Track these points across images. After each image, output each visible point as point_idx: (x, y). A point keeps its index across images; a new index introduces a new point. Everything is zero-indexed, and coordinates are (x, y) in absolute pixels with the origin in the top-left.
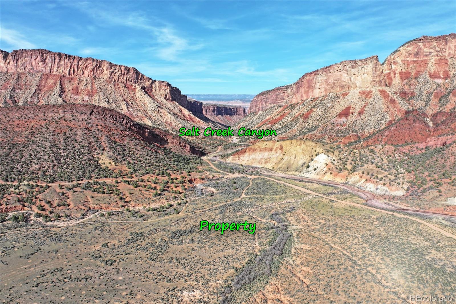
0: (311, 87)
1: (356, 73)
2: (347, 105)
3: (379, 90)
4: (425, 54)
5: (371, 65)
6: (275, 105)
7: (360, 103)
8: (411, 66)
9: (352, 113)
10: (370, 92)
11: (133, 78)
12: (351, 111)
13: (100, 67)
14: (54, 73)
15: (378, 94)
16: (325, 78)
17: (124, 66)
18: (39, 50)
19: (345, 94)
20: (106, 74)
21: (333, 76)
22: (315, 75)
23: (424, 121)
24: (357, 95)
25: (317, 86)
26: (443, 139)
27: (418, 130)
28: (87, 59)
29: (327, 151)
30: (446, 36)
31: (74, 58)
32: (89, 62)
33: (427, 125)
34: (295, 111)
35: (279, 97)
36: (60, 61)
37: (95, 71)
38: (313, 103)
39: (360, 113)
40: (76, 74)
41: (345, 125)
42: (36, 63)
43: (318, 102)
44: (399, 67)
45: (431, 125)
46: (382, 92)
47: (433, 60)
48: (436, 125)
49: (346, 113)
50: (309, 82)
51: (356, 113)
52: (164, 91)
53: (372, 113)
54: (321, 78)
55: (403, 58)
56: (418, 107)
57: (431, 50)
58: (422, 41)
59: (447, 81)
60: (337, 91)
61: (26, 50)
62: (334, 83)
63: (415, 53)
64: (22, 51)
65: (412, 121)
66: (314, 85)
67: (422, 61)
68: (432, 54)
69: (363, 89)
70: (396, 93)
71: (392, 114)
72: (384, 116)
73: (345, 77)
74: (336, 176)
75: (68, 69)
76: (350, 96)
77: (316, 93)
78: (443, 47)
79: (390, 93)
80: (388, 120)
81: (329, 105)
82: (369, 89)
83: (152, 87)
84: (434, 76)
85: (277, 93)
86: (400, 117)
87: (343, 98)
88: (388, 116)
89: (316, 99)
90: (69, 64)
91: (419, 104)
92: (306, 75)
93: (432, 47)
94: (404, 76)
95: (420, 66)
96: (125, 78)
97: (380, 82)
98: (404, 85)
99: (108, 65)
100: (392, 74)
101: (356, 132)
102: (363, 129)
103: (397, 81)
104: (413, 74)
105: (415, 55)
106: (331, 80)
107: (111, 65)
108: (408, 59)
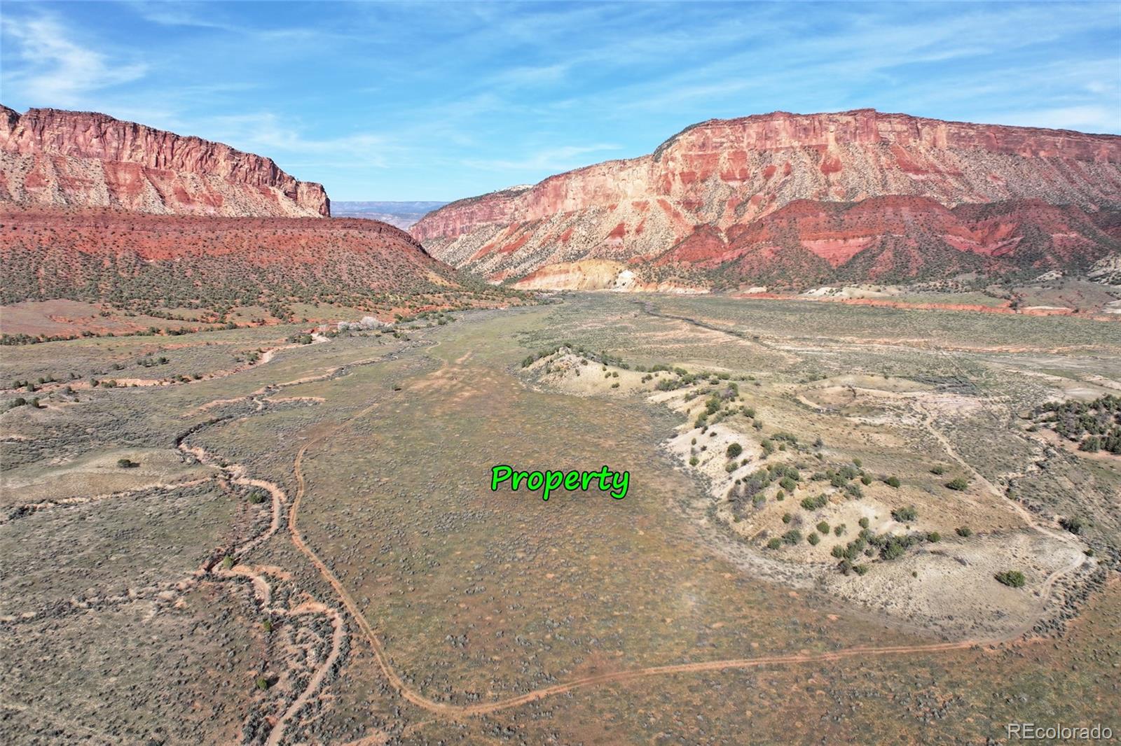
0: (559, 196)
1: (626, 177)
2: (618, 221)
3: (658, 201)
4: (714, 145)
5: (646, 166)
6: (488, 223)
7: (635, 219)
8: (695, 163)
9: (628, 232)
10: (646, 203)
11: (268, 177)
12: (626, 229)
13: (212, 154)
14: (125, 160)
15: (658, 205)
16: (582, 184)
17: (255, 155)
18: (92, 114)
19: (613, 207)
20: (224, 167)
21: (593, 181)
22: (565, 179)
23: (718, 237)
24: (630, 208)
25: (571, 194)
26: (738, 252)
27: (711, 247)
28: (190, 139)
29: (630, 268)
30: (745, 119)
31: (165, 135)
32: (192, 144)
33: (721, 241)
34: (541, 232)
35: (496, 211)
36: (135, 139)
37: (204, 161)
38: (568, 220)
39: (638, 231)
40: (169, 164)
41: (622, 247)
42: (85, 139)
43: (575, 218)
44: (679, 165)
45: (726, 240)
46: (662, 203)
47: (725, 155)
48: (732, 240)
49: (619, 231)
50: (556, 189)
51: (633, 232)
52: (316, 200)
53: (654, 231)
54: (575, 183)
55: (683, 152)
56: (708, 220)
57: (723, 140)
58: (710, 127)
59: (745, 183)
60: (601, 203)
61: (59, 112)
62: (596, 191)
63: (700, 144)
64: (52, 113)
65: (704, 237)
66: (564, 193)
67: (711, 156)
68: (725, 145)
69: (636, 200)
70: (679, 203)
71: (678, 230)
72: (669, 234)
73: (610, 183)
74: (646, 288)
75: (154, 155)
76: (620, 209)
77: (569, 205)
78: (740, 135)
79: (672, 204)
80: (675, 238)
81: (594, 222)
82: (644, 200)
83: (296, 193)
84: (727, 177)
85: (491, 203)
86: (688, 234)
87: (612, 212)
88: (674, 233)
89: (569, 214)
90: (156, 147)
91: (709, 217)
92: (551, 178)
93: (723, 135)
94: (688, 178)
95: (708, 162)
96: (256, 176)
97: (658, 189)
98: (688, 191)
99: (228, 152)
100: (670, 176)
101: (638, 254)
102: (647, 250)
103: (677, 185)
104: (698, 175)
105: (700, 147)
106: (591, 187)
107: (233, 153)
108: (690, 153)
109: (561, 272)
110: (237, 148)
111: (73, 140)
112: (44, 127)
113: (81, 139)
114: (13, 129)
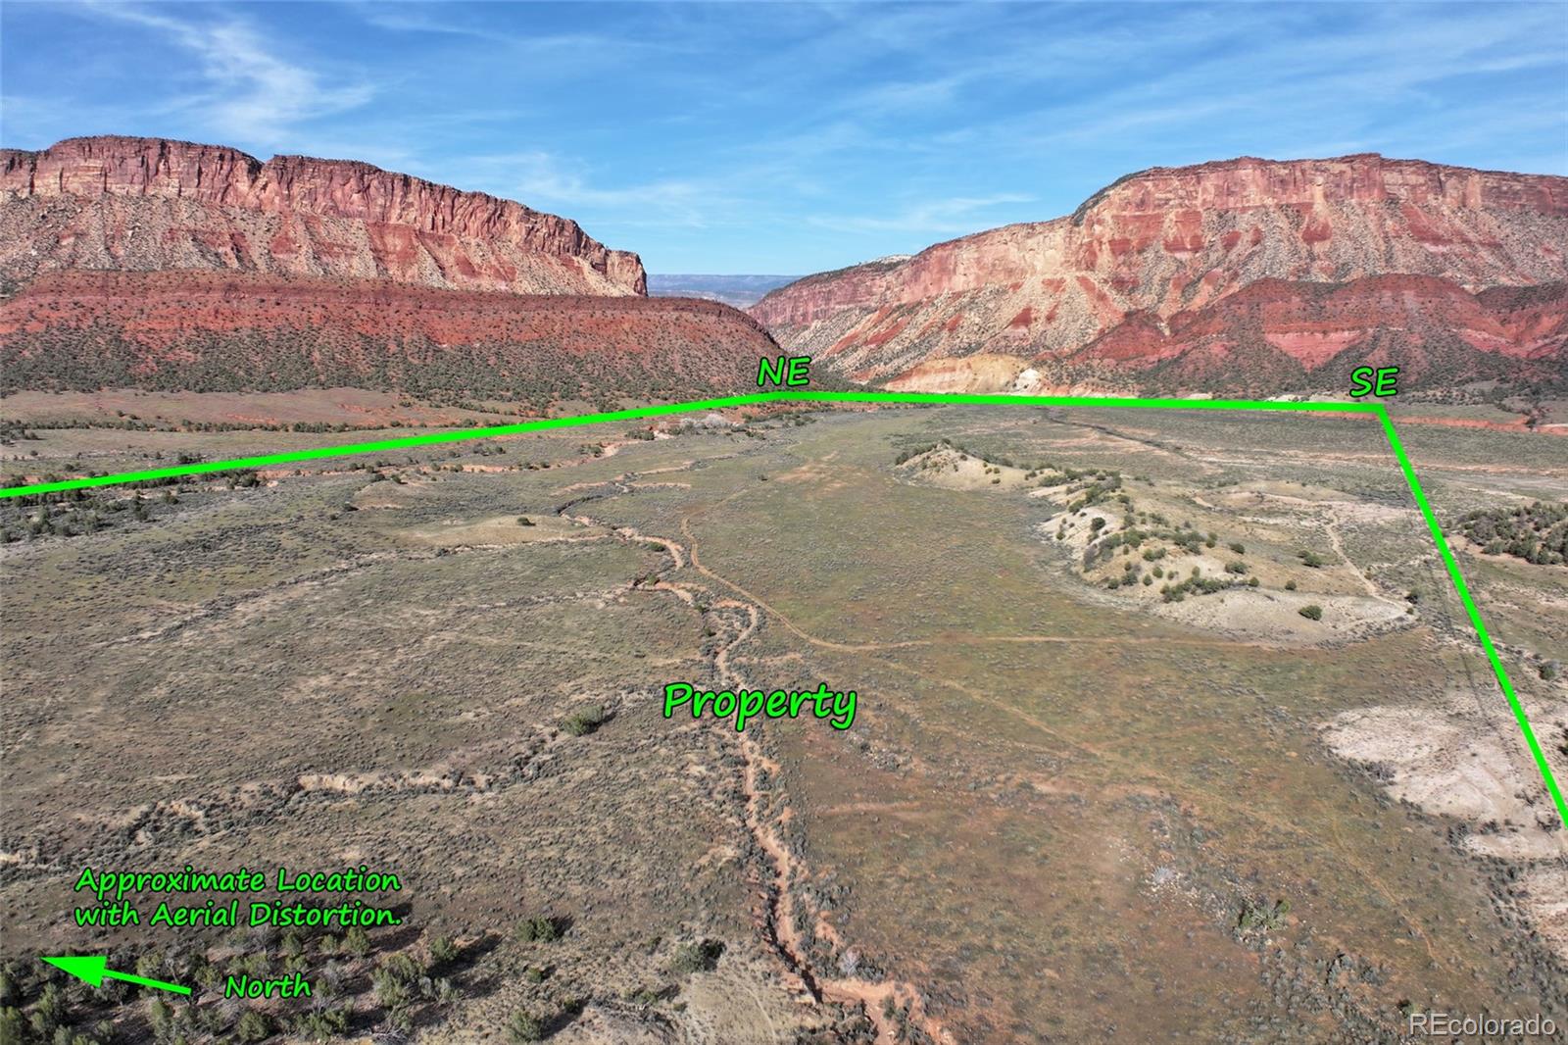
0: (946, 270)
1: (1035, 246)
2: (1023, 305)
3: (1078, 278)
4: (1156, 202)
5: (1061, 232)
6: (851, 306)
7: (1046, 302)
8: (1130, 228)
9: (1036, 319)
10: (1062, 281)
11: (571, 244)
12: (1033, 316)
13: (501, 215)
14: (393, 221)
15: (1077, 284)
16: (976, 255)
17: (555, 217)
18: (353, 163)
19: (1016, 286)
20: (516, 231)
21: (991, 252)
22: (953, 249)
23: (1156, 328)
24: (1039, 288)
25: (961, 269)
26: (1180, 347)
27: (1146, 340)
28: (474, 195)
29: (1034, 366)
30: (1199, 167)
31: (443, 190)
32: (477, 202)
33: (1160, 333)
34: (920, 318)
35: (862, 289)
36: (405, 195)
37: (491, 224)
38: (957, 303)
39: (1050, 318)
40: (447, 227)
41: (1027, 339)
42: (343, 195)
43: (966, 300)
44: (1108, 230)
45: (1167, 332)
46: (1083, 281)
47: (1172, 216)
48: (1175, 332)
49: (1024, 319)
50: (942, 261)
51: (1043, 319)
52: (630, 274)
53: (1070, 318)
54: (967, 254)
55: (1115, 212)
56: (1145, 305)
57: (1169, 196)
58: (1151, 178)
59: (1197, 255)
60: (1001, 280)
61: (311, 160)
62: (994, 265)
63: (1138, 201)
64: (302, 162)
65: (1137, 328)
66: (951, 267)
67: (1152, 217)
68: (1171, 203)
69: (1048, 276)
70: (1106, 281)
71: (1103, 318)
72: (1090, 322)
73: (1014, 254)
74: (1054, 391)
75: (430, 215)
76: (1026, 289)
77: (959, 282)
78: (1192, 189)
79: (1096, 283)
80: (1098, 328)
81: (991, 305)
82: (1058, 276)
83: (605, 264)
84: (1174, 246)
85: (855, 280)
86: (1116, 323)
87: (1014, 293)
88: (1097, 322)
89: (958, 295)
90: (431, 205)
91: (1146, 300)
92: (935, 247)
93: (1170, 188)
94: (1120, 247)
95: (1148, 227)
96: (556, 243)
97: (1078, 262)
98: (1119, 266)
99: (522, 211)
100: (1095, 244)
101: (1048, 348)
102: (1060, 344)
103: (1105, 258)
104: (1134, 244)
105: (1137, 206)
106: (988, 260)
107: (528, 213)
108: (1124, 213)
109: (944, 370)
110: (533, 207)
111: (328, 196)
112: (292, 179)
113: (338, 194)
114: (254, 181)
